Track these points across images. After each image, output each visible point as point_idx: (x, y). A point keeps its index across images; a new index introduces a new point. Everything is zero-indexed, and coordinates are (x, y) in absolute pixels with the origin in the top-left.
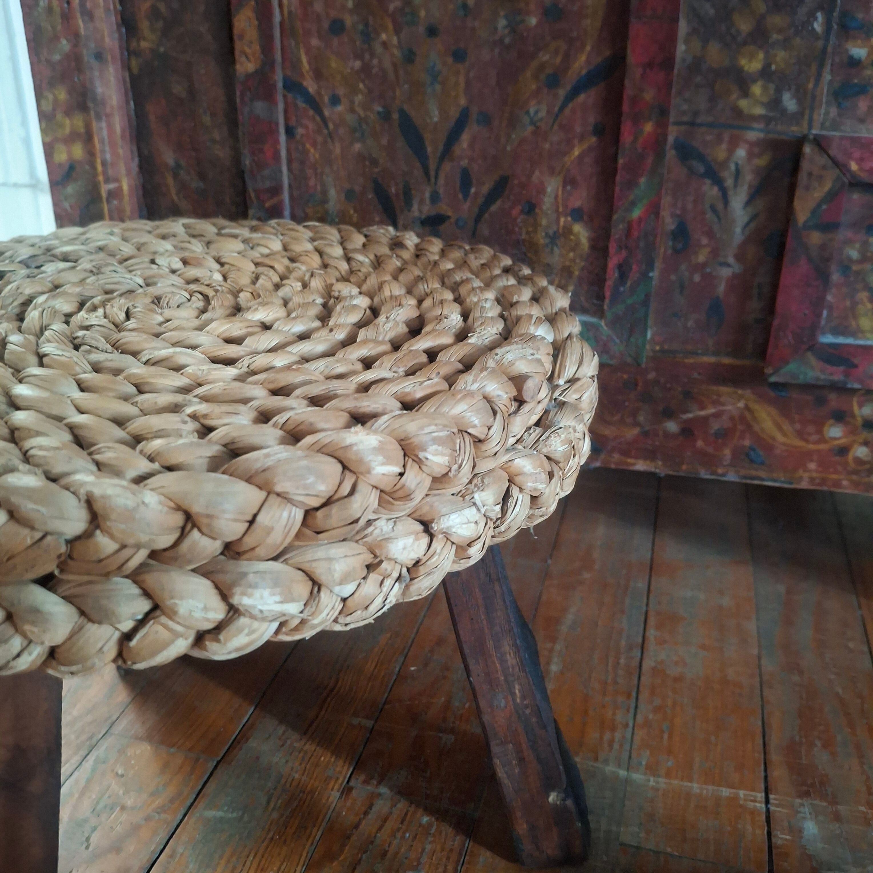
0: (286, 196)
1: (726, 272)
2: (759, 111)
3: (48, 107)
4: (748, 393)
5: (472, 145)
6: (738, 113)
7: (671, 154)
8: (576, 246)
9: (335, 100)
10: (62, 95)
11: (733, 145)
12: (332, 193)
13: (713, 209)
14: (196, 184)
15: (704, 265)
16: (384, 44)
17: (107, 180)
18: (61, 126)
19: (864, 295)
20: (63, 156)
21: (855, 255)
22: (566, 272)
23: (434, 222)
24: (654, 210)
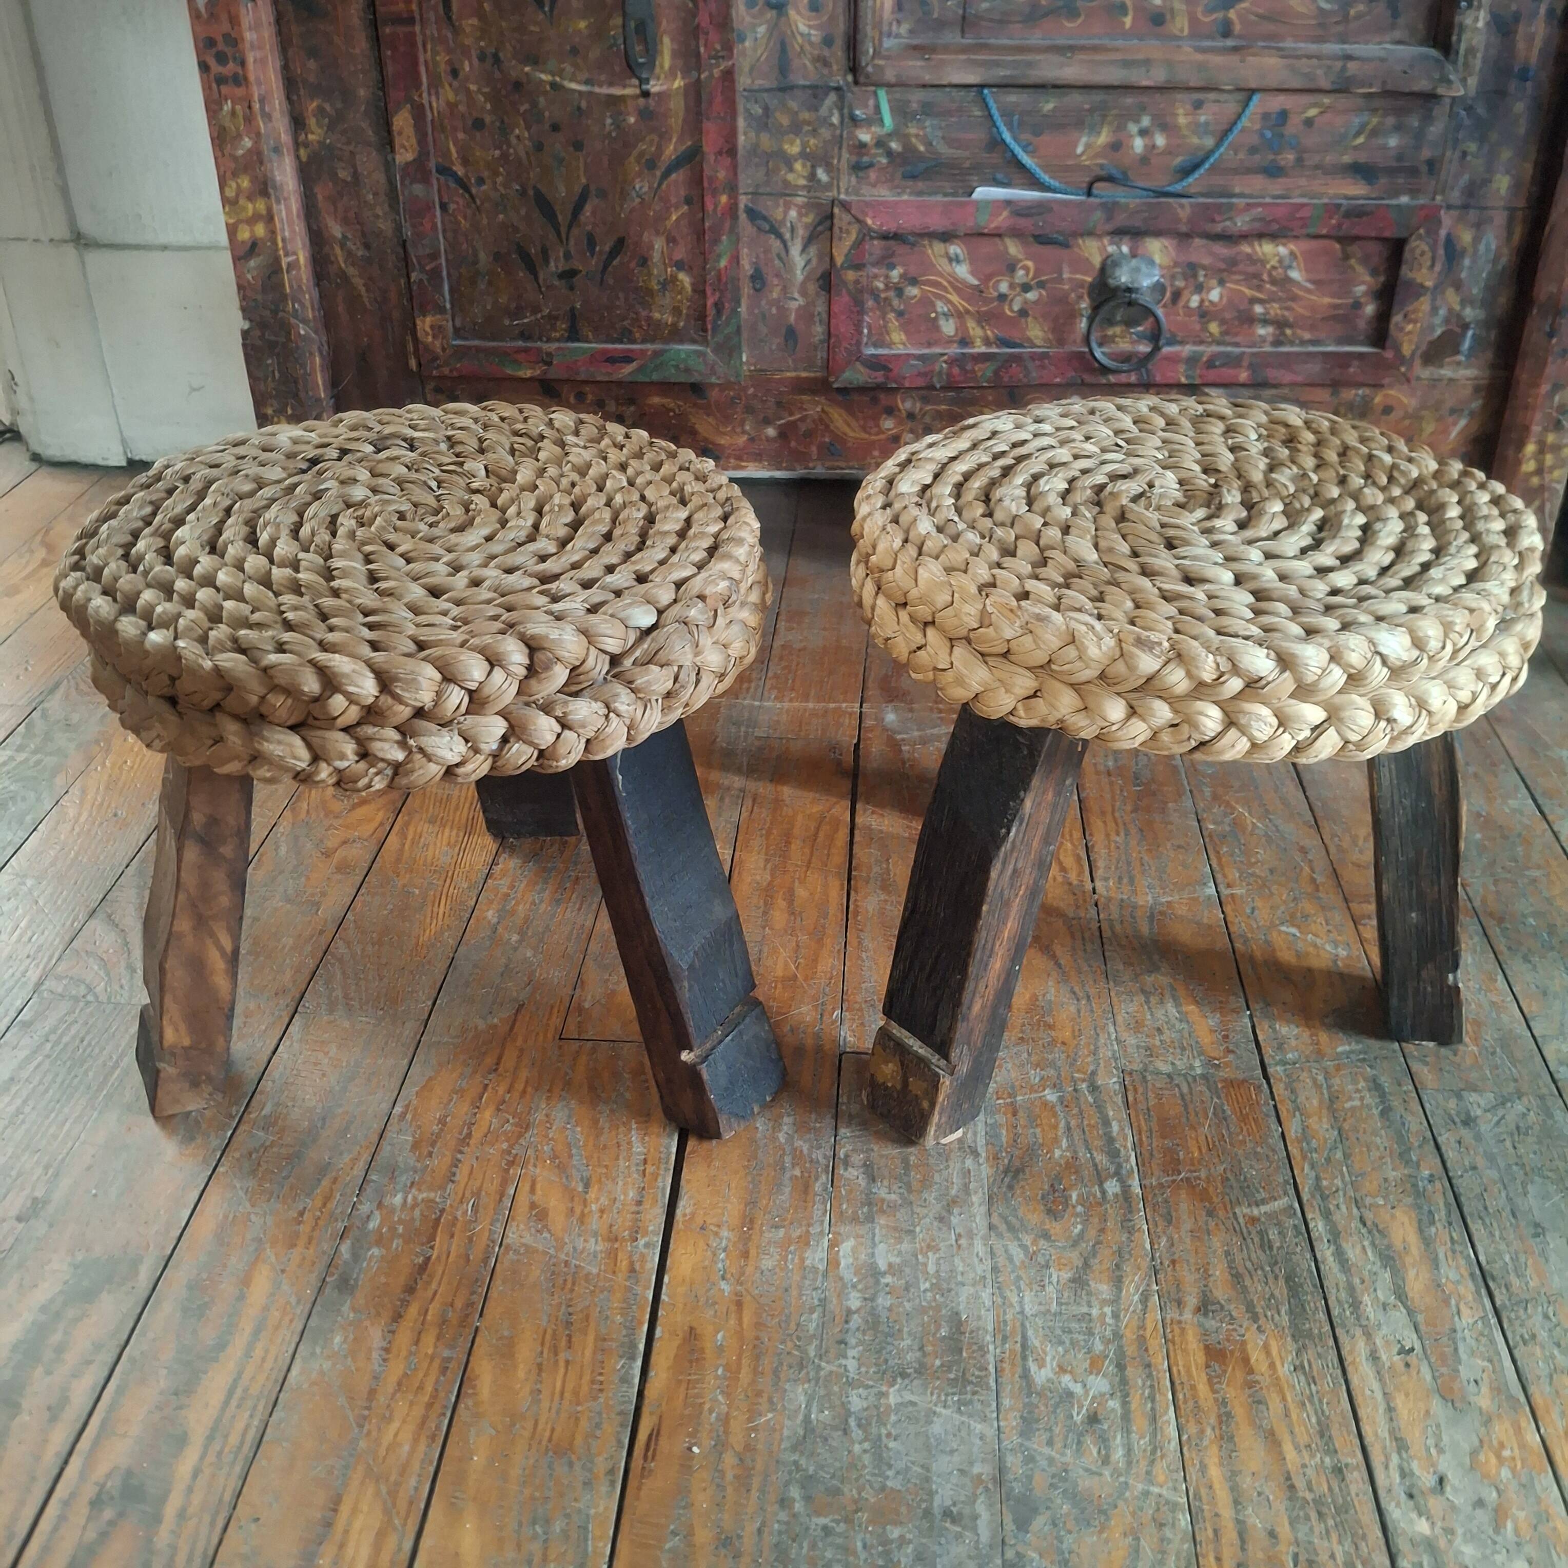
0: (443, 261)
1: (794, 305)
2: (802, 182)
3: (230, 193)
4: (821, 399)
5: (594, 213)
6: (786, 183)
7: (743, 216)
8: (683, 289)
9: (481, 181)
10: (245, 183)
11: (787, 207)
12: (482, 256)
13: (779, 257)
14: (360, 252)
15: (779, 300)
16: (518, 137)
17: (286, 255)
18: (244, 209)
19: (891, 316)
20: (244, 234)
21: (881, 286)
22: (676, 311)
23: (569, 275)
24: (736, 259)
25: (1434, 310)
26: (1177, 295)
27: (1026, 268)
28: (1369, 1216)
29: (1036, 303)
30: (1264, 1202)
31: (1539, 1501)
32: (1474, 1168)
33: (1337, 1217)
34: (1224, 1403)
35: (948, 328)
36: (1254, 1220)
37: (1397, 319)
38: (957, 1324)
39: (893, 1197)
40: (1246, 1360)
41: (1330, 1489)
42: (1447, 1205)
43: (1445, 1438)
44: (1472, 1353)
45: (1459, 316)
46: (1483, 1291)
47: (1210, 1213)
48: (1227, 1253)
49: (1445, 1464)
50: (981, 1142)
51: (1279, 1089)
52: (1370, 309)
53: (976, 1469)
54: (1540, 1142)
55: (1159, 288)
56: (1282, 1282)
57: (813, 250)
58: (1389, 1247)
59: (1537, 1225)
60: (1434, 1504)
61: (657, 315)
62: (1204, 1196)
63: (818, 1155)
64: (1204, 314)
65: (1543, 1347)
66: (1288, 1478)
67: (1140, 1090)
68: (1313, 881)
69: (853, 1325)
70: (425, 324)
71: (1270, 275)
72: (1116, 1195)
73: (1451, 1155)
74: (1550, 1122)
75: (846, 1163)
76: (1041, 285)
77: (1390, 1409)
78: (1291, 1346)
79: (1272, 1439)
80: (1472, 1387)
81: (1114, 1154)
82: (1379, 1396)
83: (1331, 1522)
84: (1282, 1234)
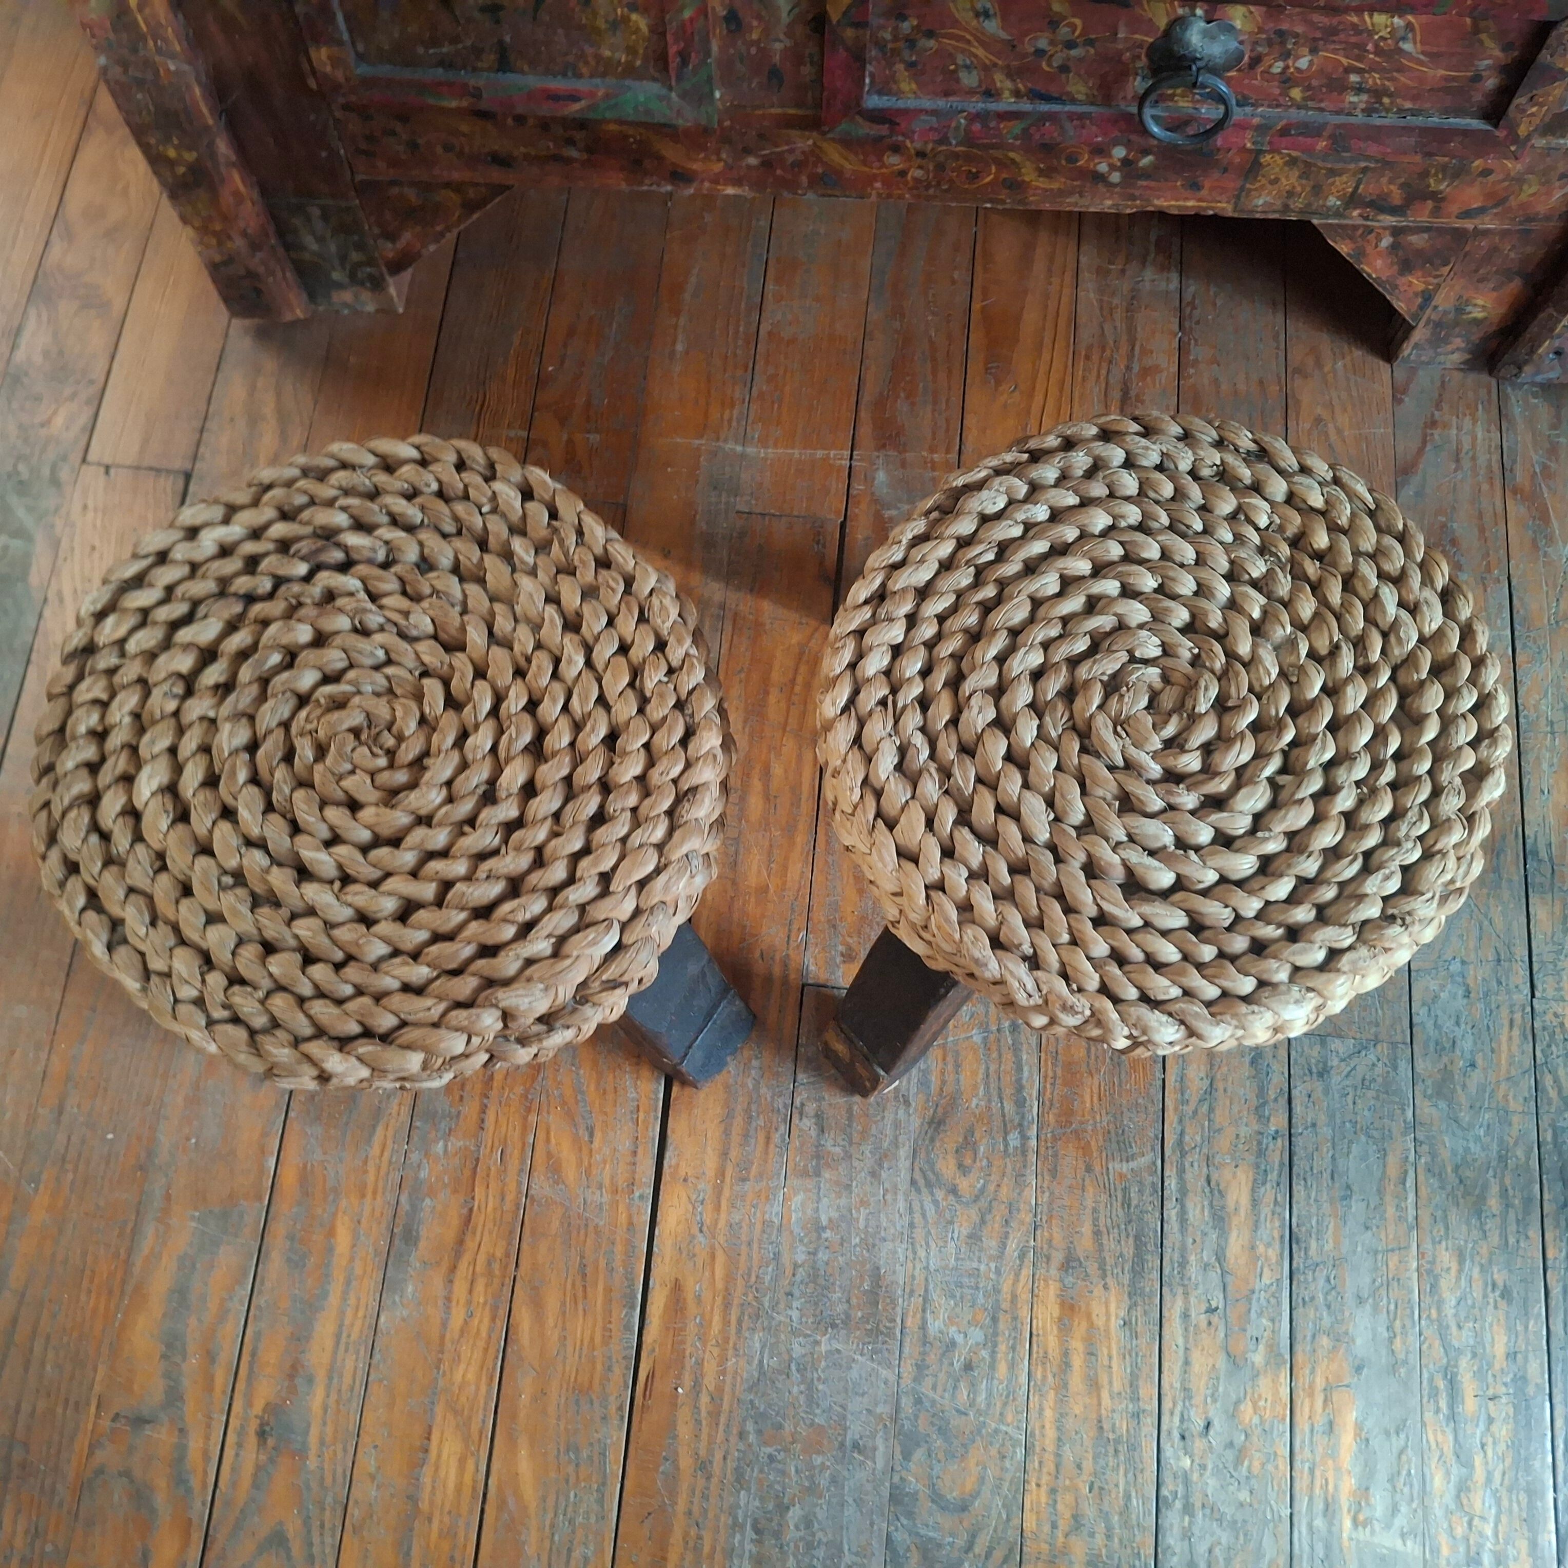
1: (778, 46)
4: (815, 134)
8: (638, 30)
15: (759, 41)
19: (900, 67)
21: (888, 36)
22: (631, 50)
23: (492, 9)
24: (703, 5)
26: (1257, 62)
27: (1074, 27)
28: (1215, 1175)
29: (1080, 60)
30: (1133, 1157)
31: (1273, 1445)
32: (1314, 1125)
33: (1189, 1176)
34: (1066, 1353)
35: (969, 80)
36: (1121, 1177)
37: (1520, 100)
38: (876, 1276)
39: (838, 1150)
40: (1089, 1316)
41: (1128, 1430)
42: (1282, 1164)
43: (1221, 1389)
44: (1261, 1314)
46: (1286, 1253)
47: (1089, 1169)
48: (1095, 1210)
49: (1215, 1413)
50: (913, 1090)
52: (1491, 83)
53: (879, 1410)
54: (1377, 1098)
55: (1235, 54)
56: (1131, 1240)
58: (1223, 1208)
59: (1348, 1187)
60: (1199, 1445)
61: (607, 53)
62: (1086, 1150)
63: (780, 1103)
64: (1287, 80)
65: (1316, 1309)
66: (1100, 1421)
69: (798, 1278)
70: (321, 55)
71: (1376, 46)
72: (1016, 1148)
73: (1298, 1109)
74: (1392, 1074)
75: (801, 1111)
76: (1090, 43)
77: (1187, 1363)
78: (1127, 1302)
79: (1095, 1386)
80: (1252, 1346)
81: (1020, 1103)
82: (1181, 1351)
83: (1122, 1458)
84: (1140, 1191)
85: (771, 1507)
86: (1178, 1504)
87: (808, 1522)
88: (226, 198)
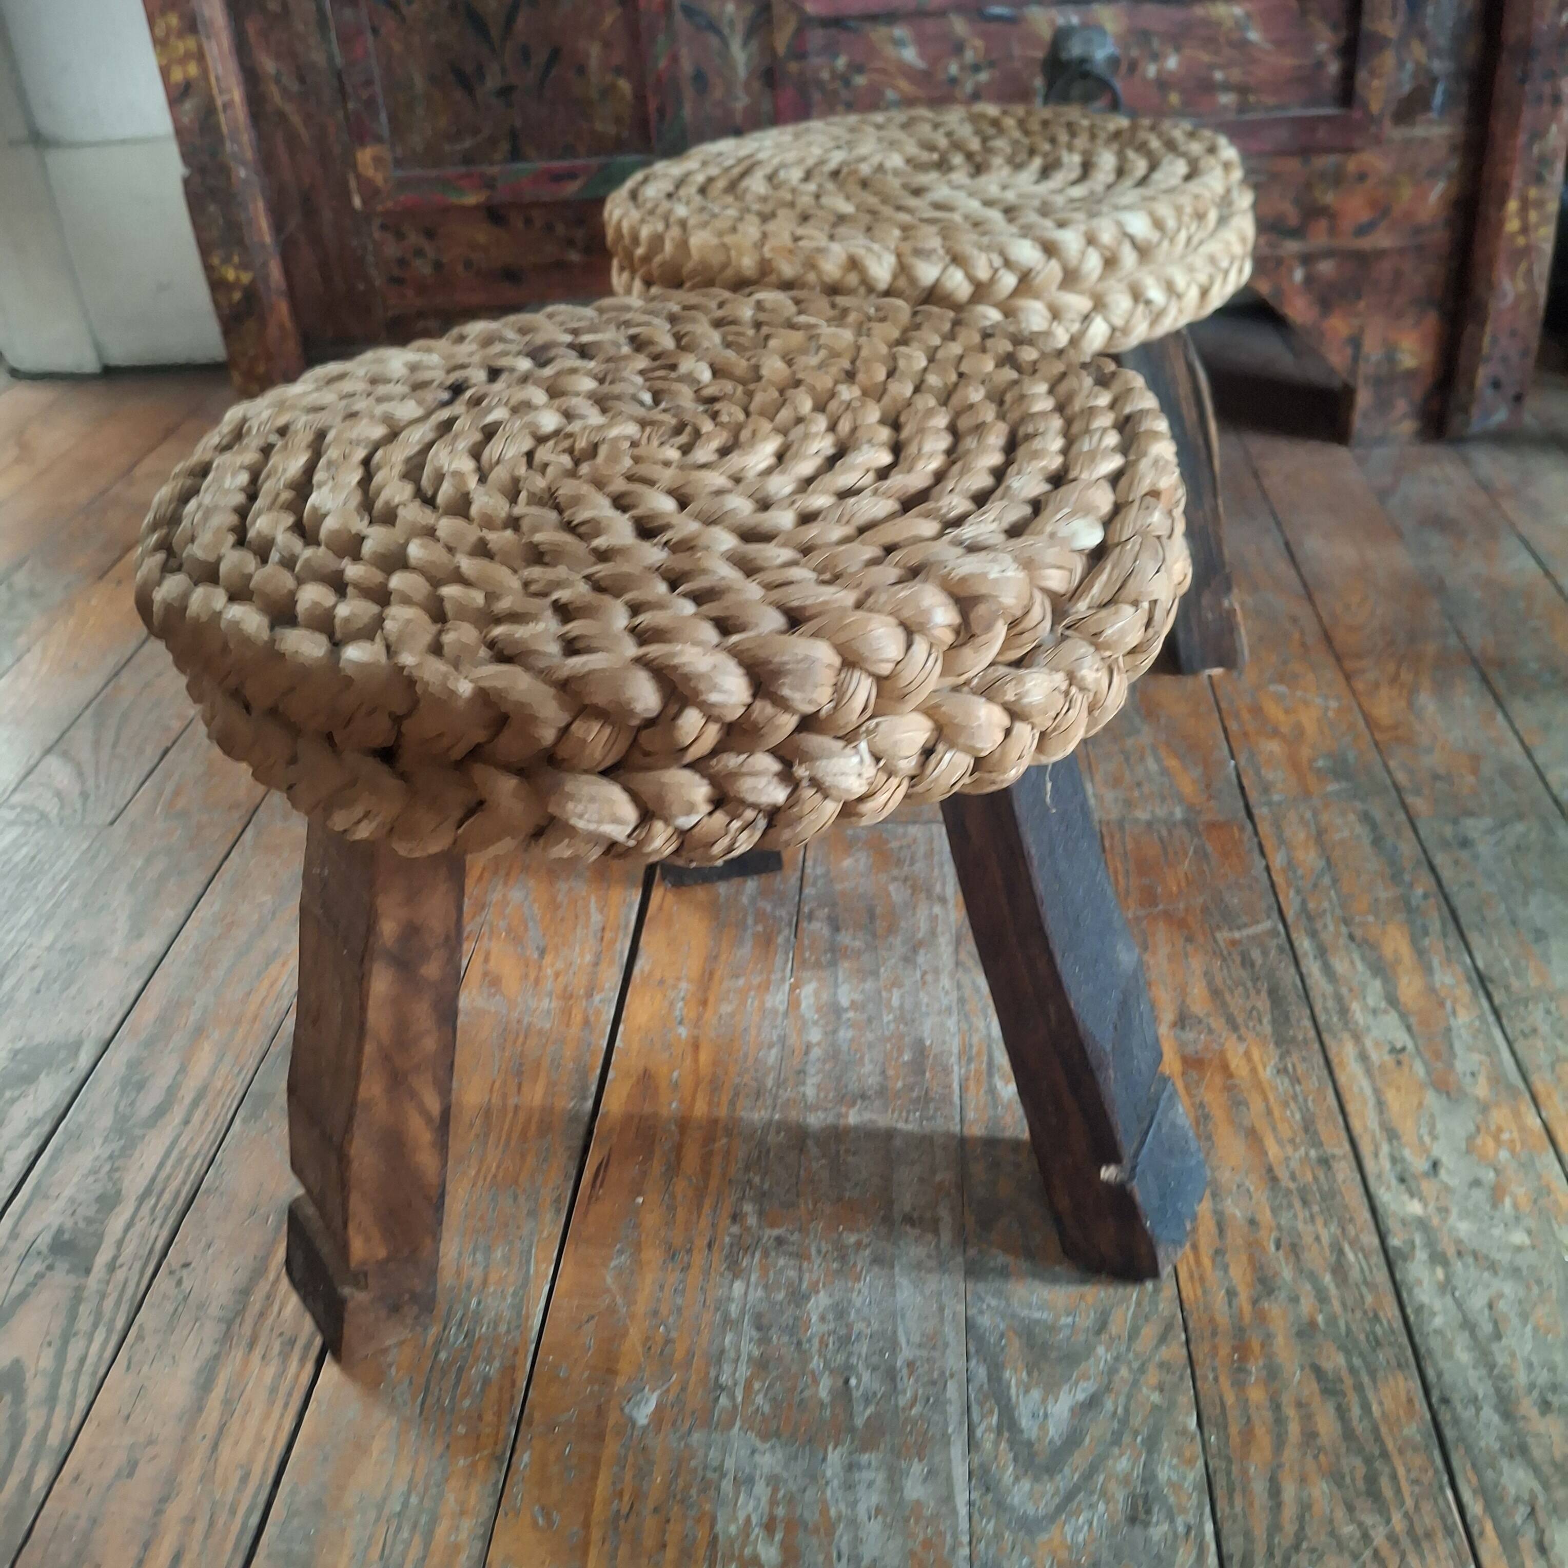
0: (378, 88)
1: (739, 105)
3: (160, 32)
5: (526, 23)
7: (679, 16)
8: (623, 96)
10: (174, 20)
11: (723, 1)
12: (417, 79)
13: (719, 54)
14: (295, 87)
15: (722, 101)
17: (221, 92)
18: (176, 48)
20: (177, 75)
21: (826, 76)
22: (618, 120)
23: (505, 92)
24: (675, 59)
25: (1401, 64)
26: (1133, 67)
27: (975, 48)
28: (1358, 933)
29: (987, 86)
30: (1246, 925)
31: (1539, 1177)
32: (1471, 884)
33: (1324, 935)
34: (1202, 1105)
36: (1234, 943)
37: (1362, 75)
38: (920, 1050)
39: (857, 943)
40: (1225, 1068)
41: (1316, 1178)
42: (1442, 918)
43: (1440, 1126)
44: (1470, 1049)
45: (1428, 71)
46: (1481, 993)
47: (1189, 939)
48: (1206, 973)
49: (1438, 1150)
51: (1265, 828)
52: (1334, 68)
53: (938, 1178)
54: (1541, 858)
55: (1114, 62)
56: (1264, 994)
57: (754, 45)
58: (1380, 958)
59: (1539, 931)
60: (1428, 1187)
61: (599, 126)
62: (1182, 924)
64: (1163, 84)
65: (1544, 1039)
66: (1270, 1170)
67: (1117, 836)
68: (1303, 644)
69: (813, 1056)
70: (365, 156)
71: (1227, 38)
73: (1447, 874)
74: (1552, 838)
75: (811, 917)
76: (992, 64)
77: (1380, 1103)
78: (1273, 1053)
79: (1253, 1136)
80: (1469, 1079)
82: (1368, 1091)
83: (1316, 1208)
84: (1265, 953)
85: (780, 1296)
86: (1421, 1255)
87: (840, 1312)
88: (273, 331)
